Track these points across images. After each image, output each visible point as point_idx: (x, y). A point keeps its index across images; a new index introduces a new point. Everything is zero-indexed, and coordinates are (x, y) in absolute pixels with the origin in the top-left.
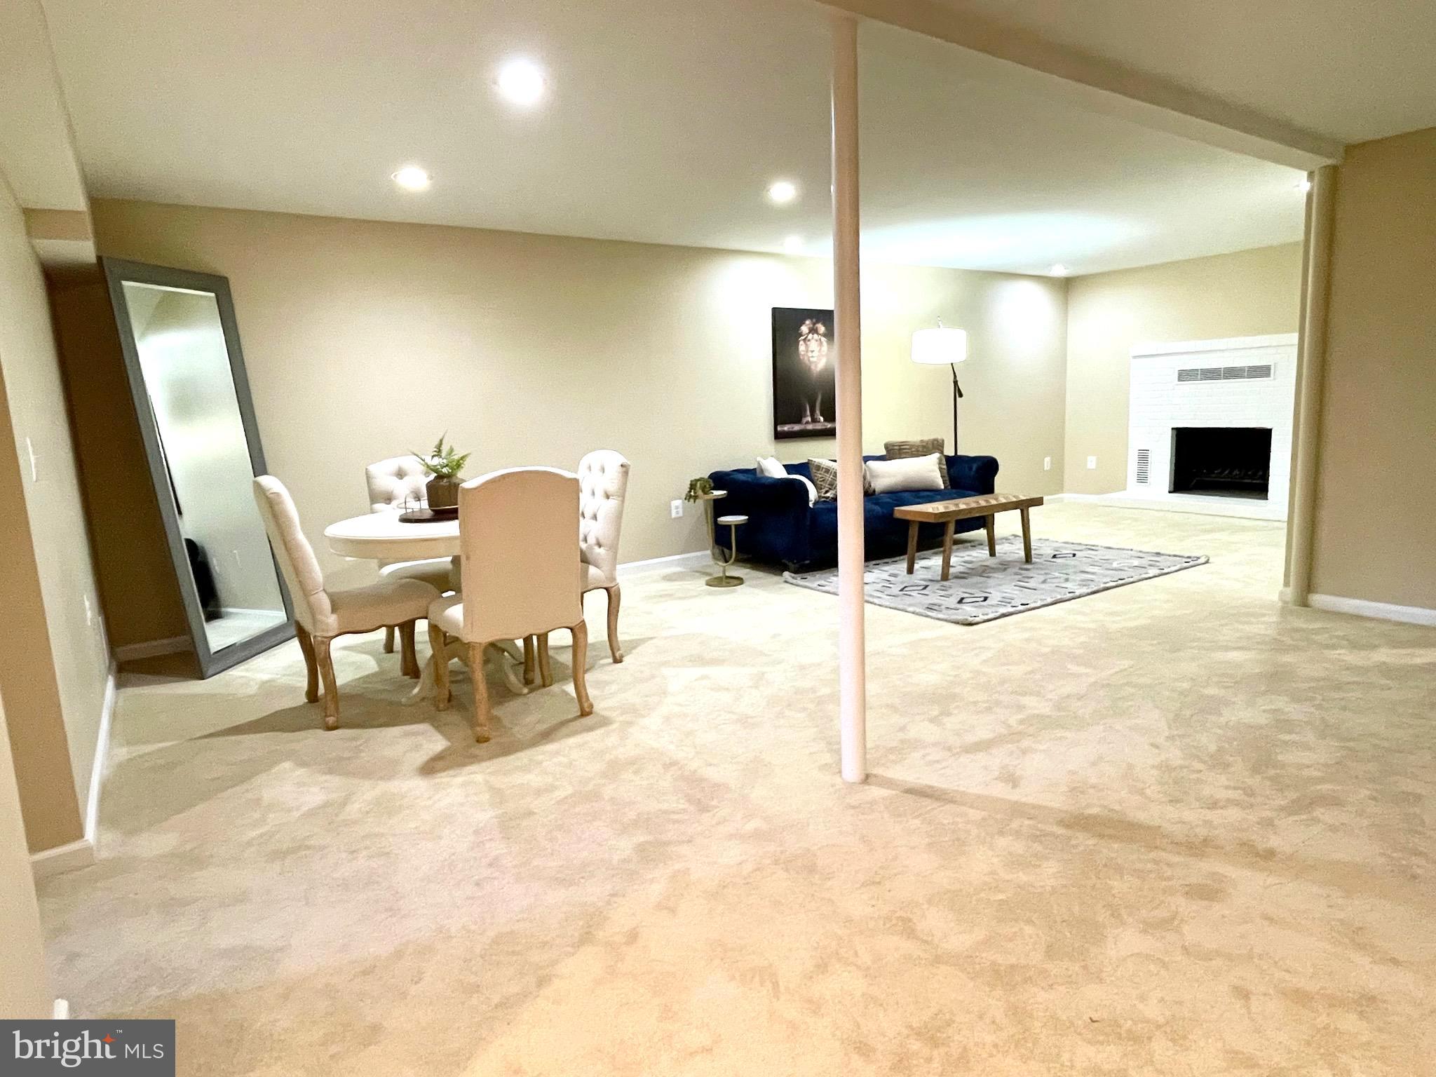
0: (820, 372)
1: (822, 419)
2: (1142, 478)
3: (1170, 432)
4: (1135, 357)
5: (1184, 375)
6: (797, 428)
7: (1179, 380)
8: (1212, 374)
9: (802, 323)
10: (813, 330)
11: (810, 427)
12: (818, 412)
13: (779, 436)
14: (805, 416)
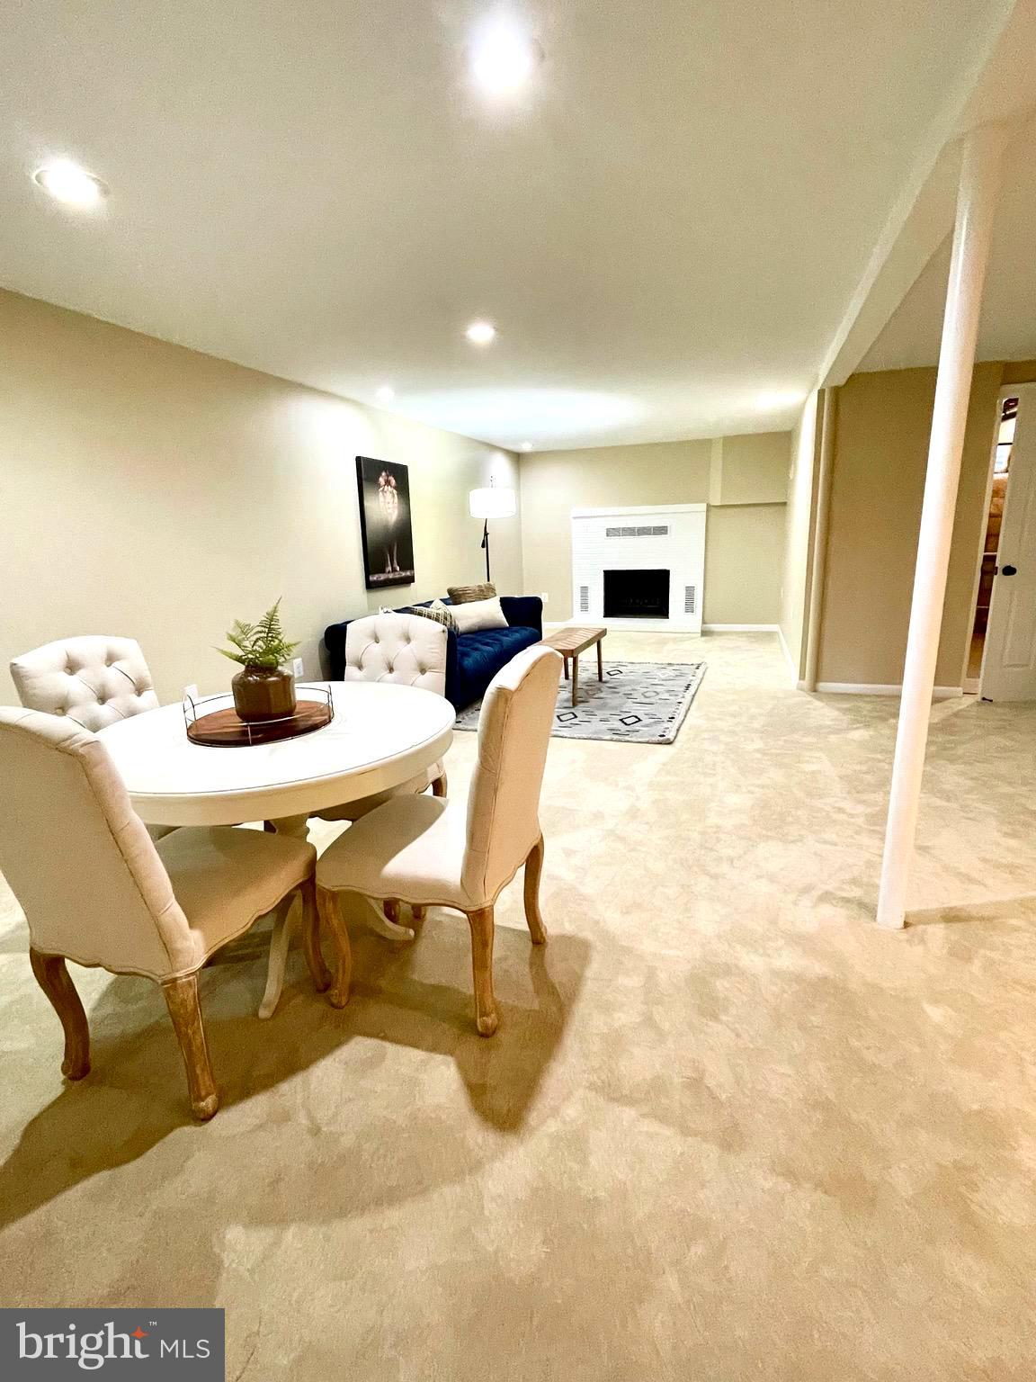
0: (396, 523)
1: (398, 568)
2: (585, 607)
3: (602, 574)
4: (574, 518)
5: (611, 532)
6: (382, 577)
7: (608, 535)
8: (631, 532)
9: (380, 475)
10: (387, 482)
11: (391, 576)
12: (395, 561)
13: (370, 586)
14: (388, 566)
